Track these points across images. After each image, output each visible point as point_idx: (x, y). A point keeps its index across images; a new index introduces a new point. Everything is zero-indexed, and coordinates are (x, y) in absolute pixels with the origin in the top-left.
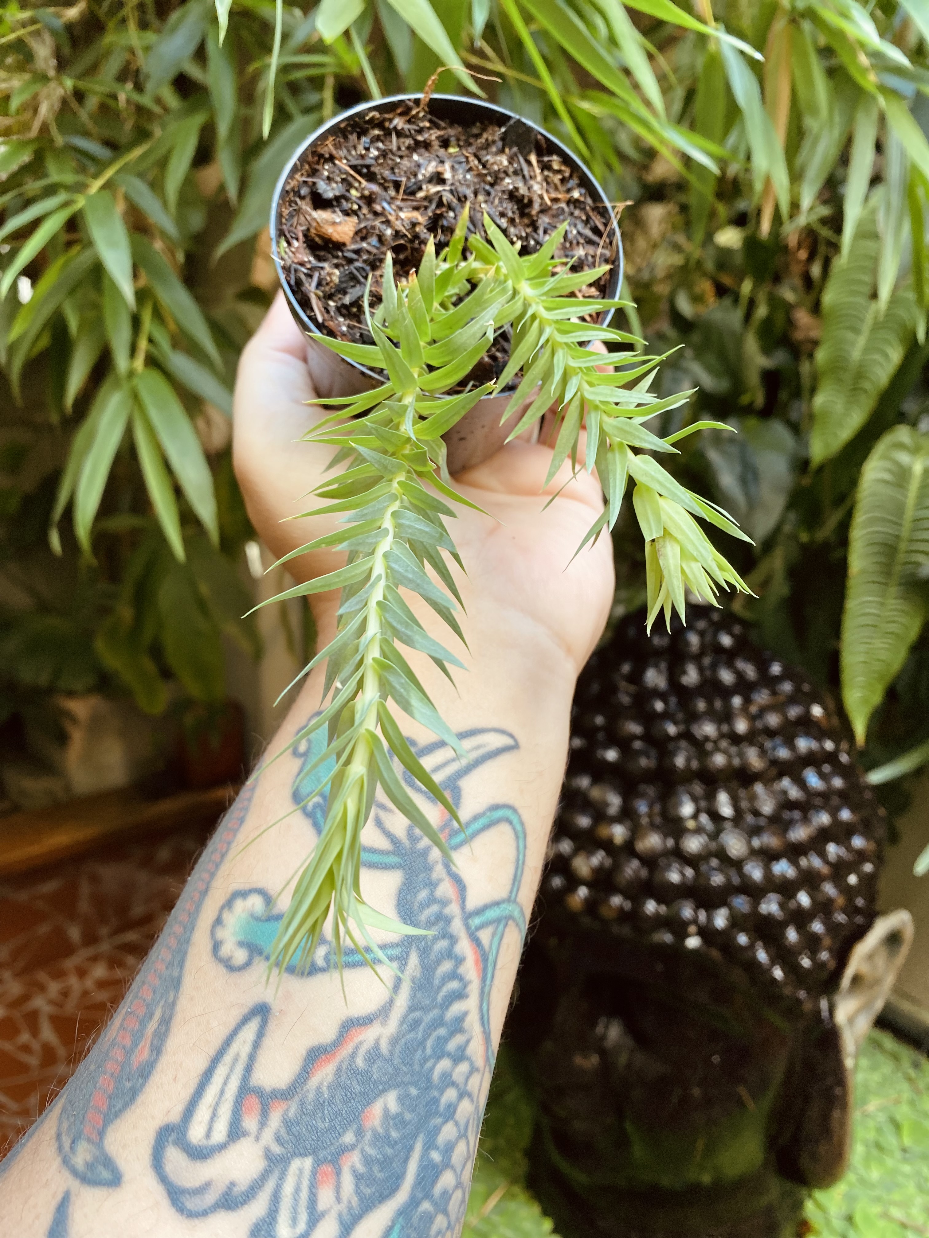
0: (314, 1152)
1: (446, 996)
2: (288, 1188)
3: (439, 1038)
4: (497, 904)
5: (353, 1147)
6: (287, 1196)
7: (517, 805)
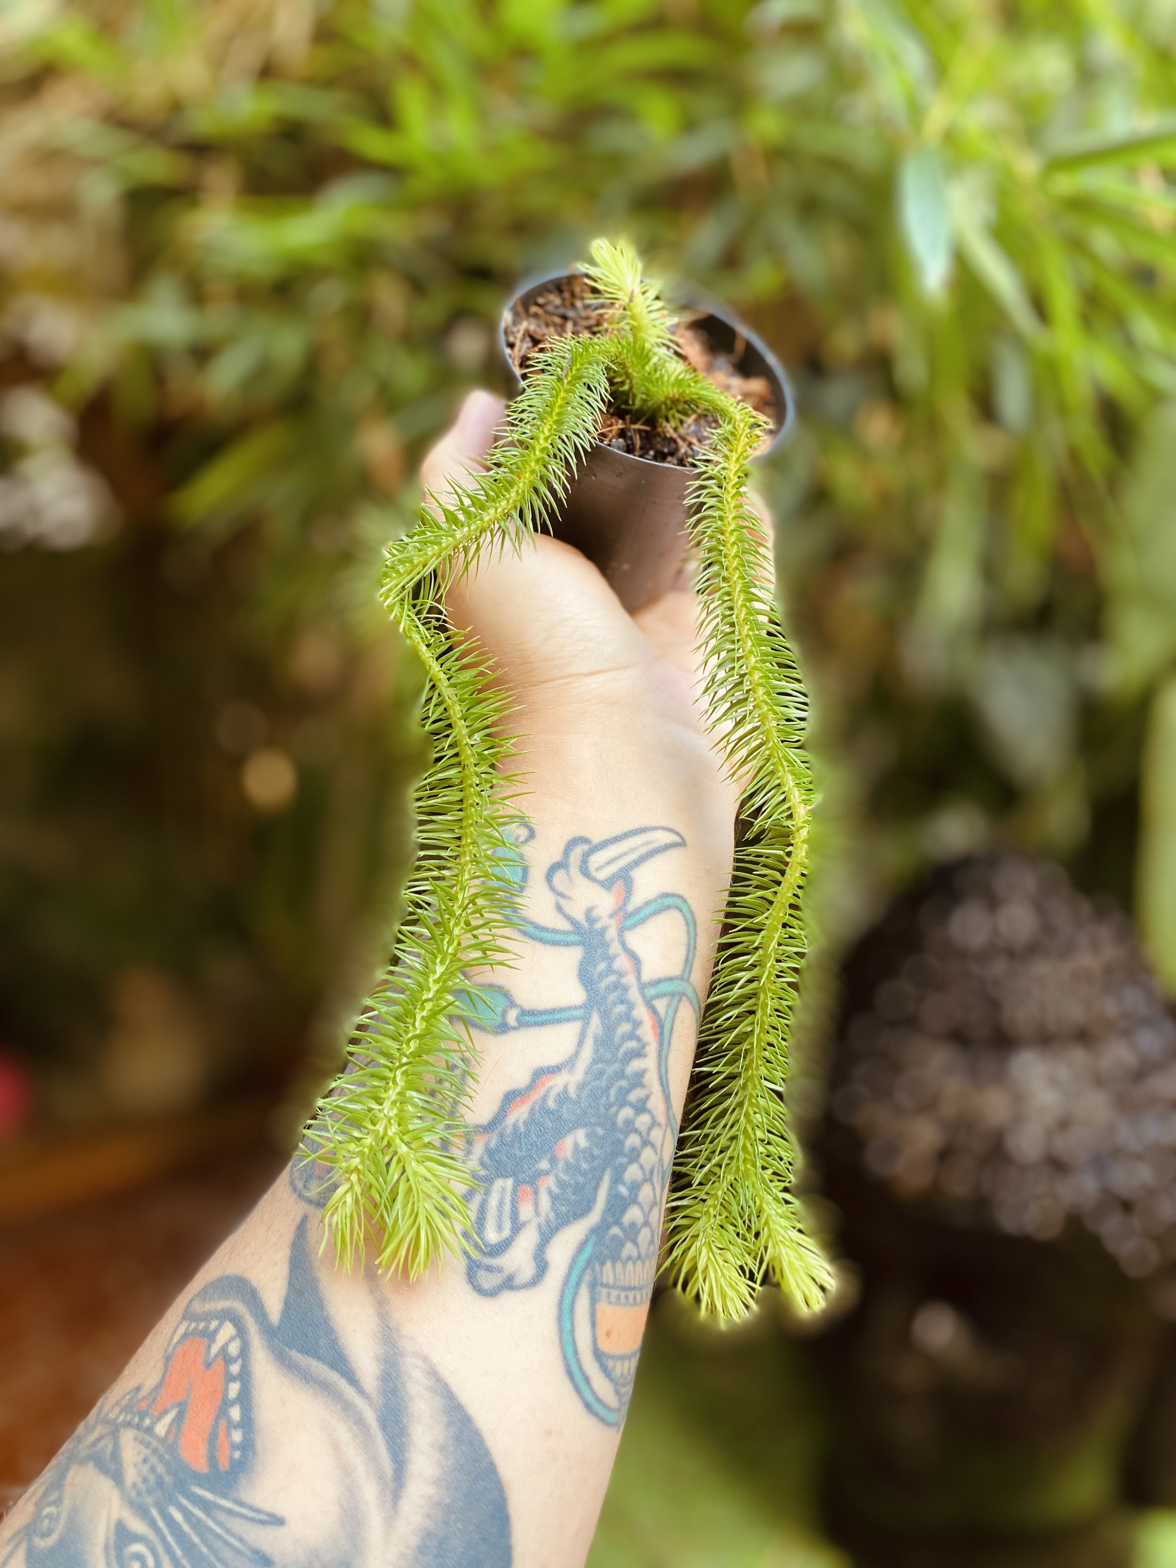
0: (514, 1174)
1: (626, 1053)
2: (493, 1201)
3: (621, 1088)
4: (671, 979)
5: (547, 1173)
6: (493, 1208)
7: (686, 895)
